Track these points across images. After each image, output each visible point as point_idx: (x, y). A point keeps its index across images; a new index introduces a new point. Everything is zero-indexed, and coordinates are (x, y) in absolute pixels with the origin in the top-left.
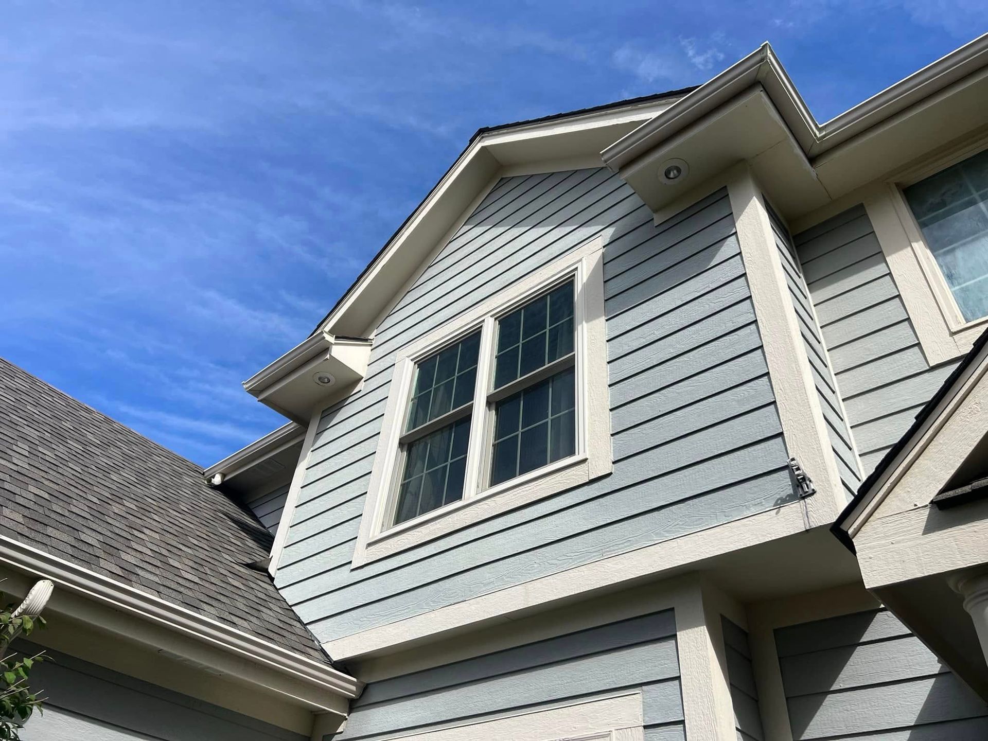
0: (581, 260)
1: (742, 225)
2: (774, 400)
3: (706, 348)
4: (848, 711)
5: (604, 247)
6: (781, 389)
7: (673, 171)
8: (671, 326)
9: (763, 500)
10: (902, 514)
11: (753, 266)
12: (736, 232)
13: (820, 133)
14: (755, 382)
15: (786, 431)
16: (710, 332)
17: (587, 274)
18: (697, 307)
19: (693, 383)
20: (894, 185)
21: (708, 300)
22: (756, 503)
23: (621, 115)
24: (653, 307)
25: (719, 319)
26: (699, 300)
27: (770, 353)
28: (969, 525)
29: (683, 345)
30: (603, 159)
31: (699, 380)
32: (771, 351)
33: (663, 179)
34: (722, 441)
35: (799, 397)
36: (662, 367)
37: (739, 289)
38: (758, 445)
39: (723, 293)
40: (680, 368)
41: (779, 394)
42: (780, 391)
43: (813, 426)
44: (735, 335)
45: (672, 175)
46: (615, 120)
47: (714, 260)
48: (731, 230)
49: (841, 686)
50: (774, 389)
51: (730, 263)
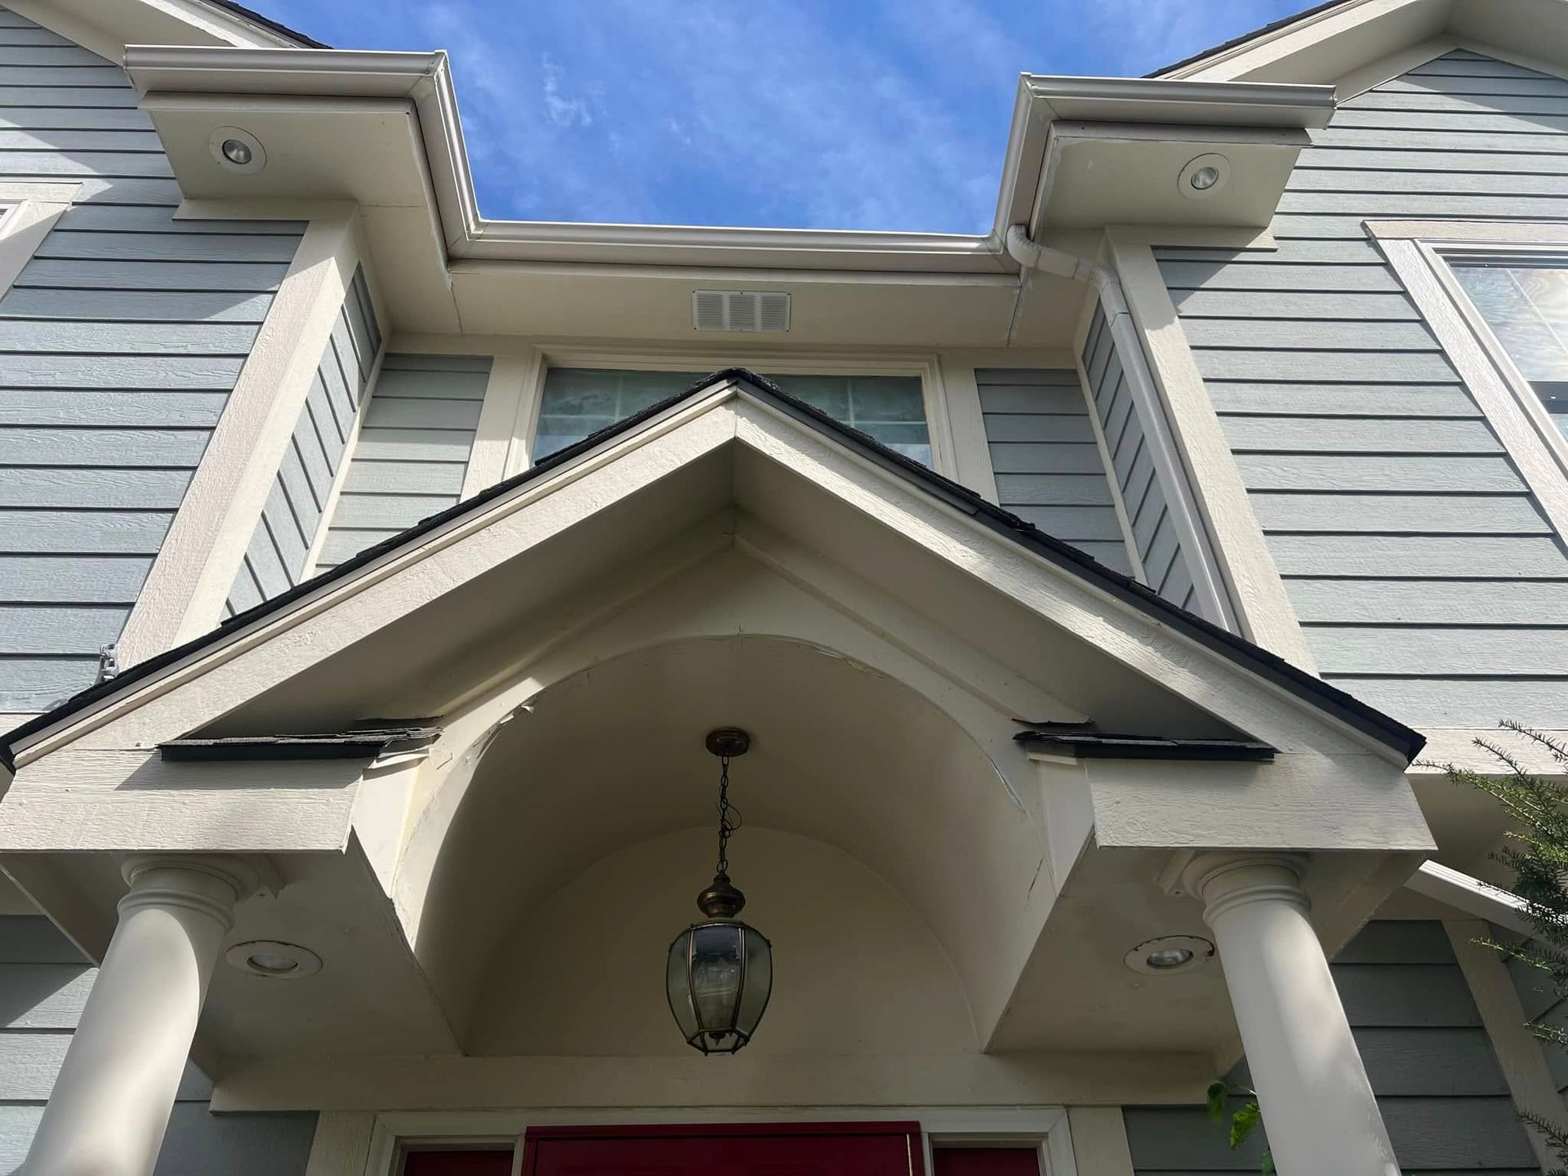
0: (19, 202)
1: (293, 286)
2: (157, 551)
3: (117, 435)
4: (14, 1063)
5: (74, 204)
6: (177, 540)
7: (239, 150)
8: (88, 377)
9: (34, 696)
10: (112, 752)
11: (264, 350)
12: (276, 292)
13: (476, 229)
14: (150, 515)
15: (141, 604)
16: (138, 414)
17: (15, 229)
18: (147, 368)
19: (58, 479)
20: (540, 356)
21: (172, 366)
22: (21, 697)
23: (216, 20)
24: (84, 334)
25: (165, 402)
26: (159, 359)
27: (200, 482)
28: (184, 792)
29: (86, 413)
30: (124, 57)
31: (70, 477)
32: (202, 480)
33: (218, 154)
34: (36, 584)
35: (193, 562)
36: (29, 433)
37: (224, 373)
38: (88, 610)
39: (199, 367)
40: (56, 446)
41: (169, 545)
42: (173, 542)
43: (183, 611)
44: (173, 435)
45: (233, 155)
46: (206, 22)
47: (221, 313)
48: (274, 286)
49: (27, 1023)
50: (168, 536)
51: (239, 330)
